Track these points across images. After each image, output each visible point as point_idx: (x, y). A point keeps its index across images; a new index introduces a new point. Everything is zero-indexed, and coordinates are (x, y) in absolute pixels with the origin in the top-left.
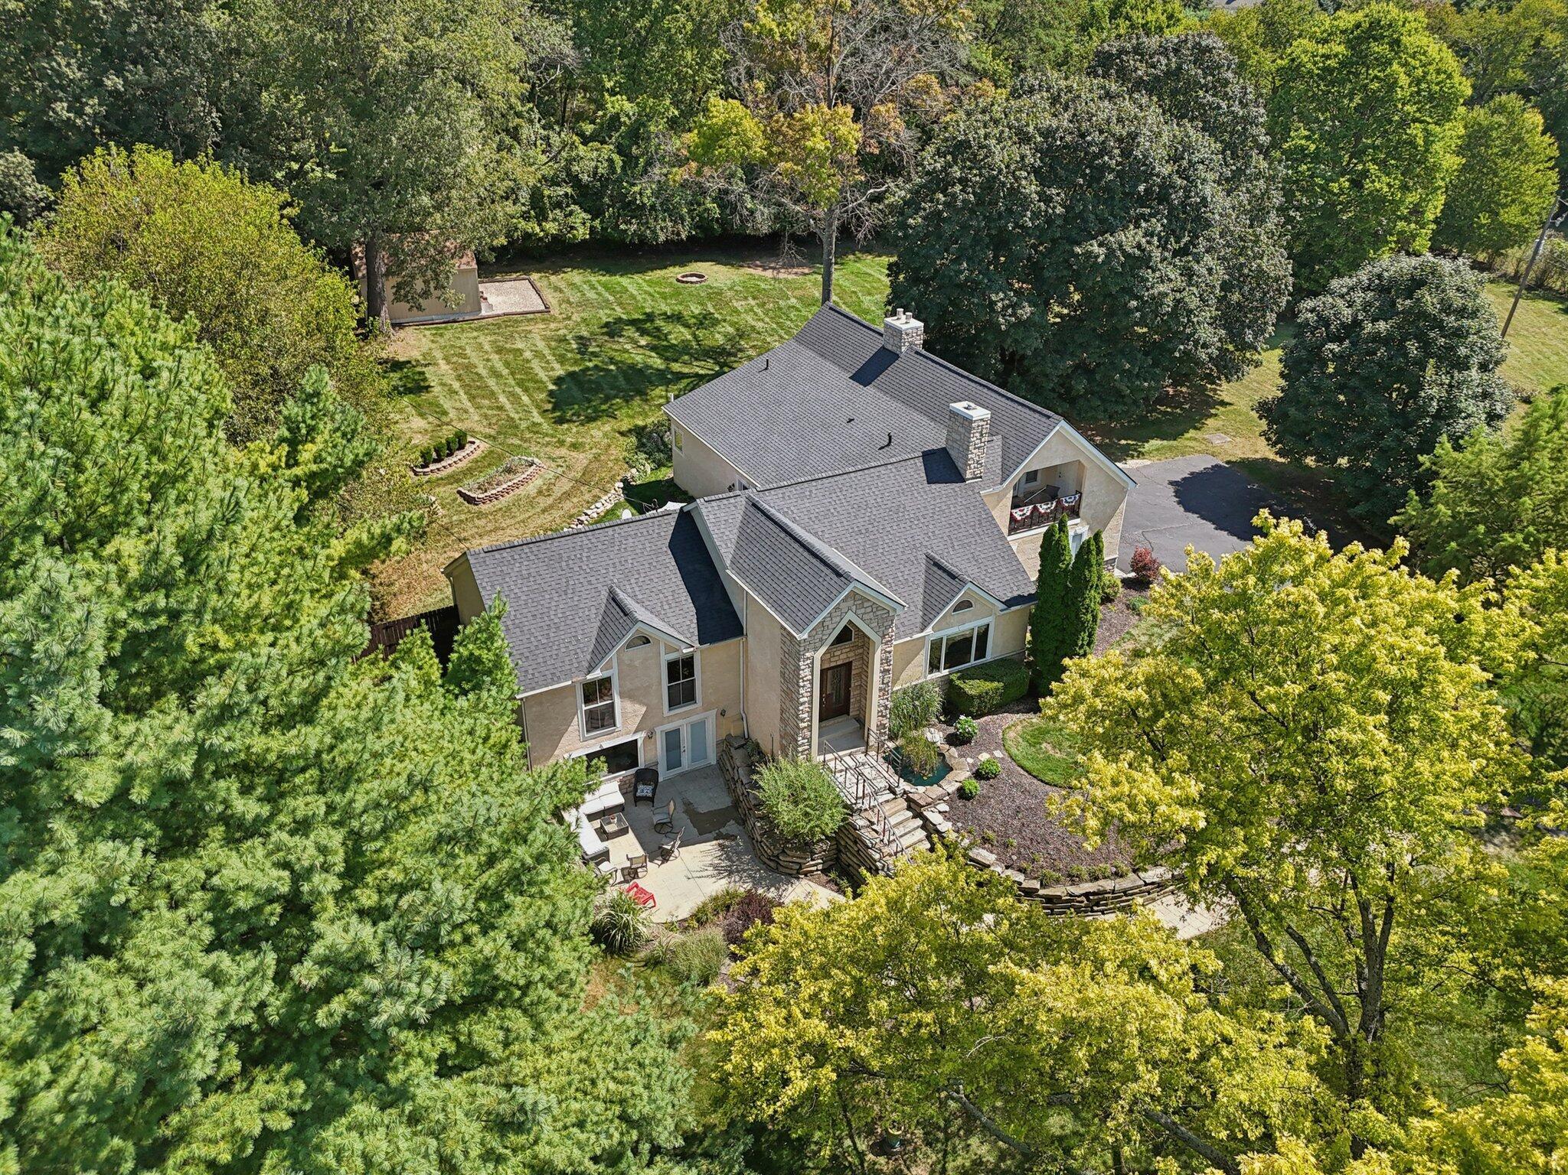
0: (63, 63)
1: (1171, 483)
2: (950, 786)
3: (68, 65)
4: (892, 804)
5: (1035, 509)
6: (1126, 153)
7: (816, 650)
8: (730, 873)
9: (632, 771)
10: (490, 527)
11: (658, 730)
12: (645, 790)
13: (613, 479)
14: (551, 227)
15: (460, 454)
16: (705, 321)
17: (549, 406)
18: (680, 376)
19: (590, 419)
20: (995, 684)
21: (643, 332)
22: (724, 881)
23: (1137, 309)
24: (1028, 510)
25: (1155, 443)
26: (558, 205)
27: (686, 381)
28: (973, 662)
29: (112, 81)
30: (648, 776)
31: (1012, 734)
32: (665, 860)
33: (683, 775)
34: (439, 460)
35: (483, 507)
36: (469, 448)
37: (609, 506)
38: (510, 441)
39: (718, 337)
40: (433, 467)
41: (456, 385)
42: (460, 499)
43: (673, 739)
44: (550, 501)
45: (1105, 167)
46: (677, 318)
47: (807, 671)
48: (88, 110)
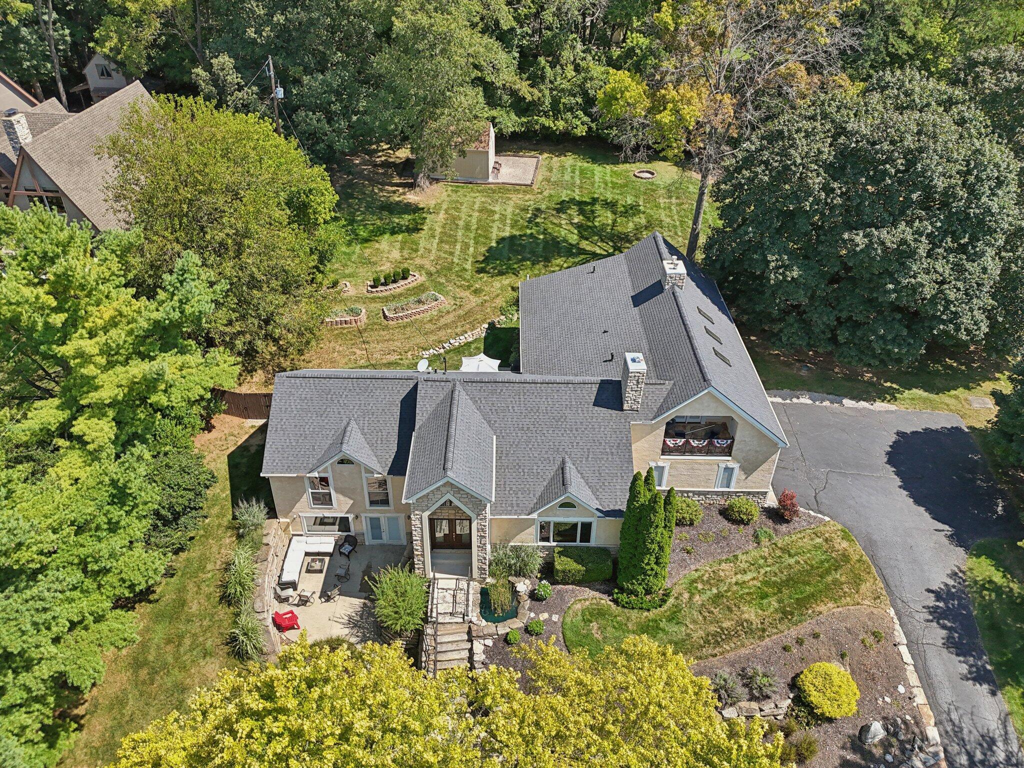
0: (255, 5)
1: (898, 433)
2: (502, 629)
3: (257, 6)
4: (458, 626)
5: (687, 442)
6: (910, 163)
7: (423, 511)
8: (355, 626)
9: (346, 534)
10: (387, 337)
11: (363, 515)
12: (347, 548)
13: (483, 321)
14: (561, 124)
15: (402, 282)
16: (632, 210)
17: (481, 258)
18: (582, 251)
19: (501, 273)
20: (580, 567)
21: (581, 212)
22: (347, 631)
23: (895, 291)
24: (680, 442)
25: (918, 392)
26: (571, 110)
27: (583, 257)
28: (578, 543)
29: (279, 18)
30: (351, 541)
31: (578, 606)
32: (327, 601)
33: (382, 545)
34: (385, 284)
35: (391, 323)
36: (410, 279)
37: (470, 340)
38: (439, 279)
39: (628, 226)
40: (380, 288)
41: (437, 233)
42: (381, 315)
43: (375, 524)
44: (433, 327)
45: (885, 173)
46: (611, 205)
47: (418, 522)
48: (264, 34)
